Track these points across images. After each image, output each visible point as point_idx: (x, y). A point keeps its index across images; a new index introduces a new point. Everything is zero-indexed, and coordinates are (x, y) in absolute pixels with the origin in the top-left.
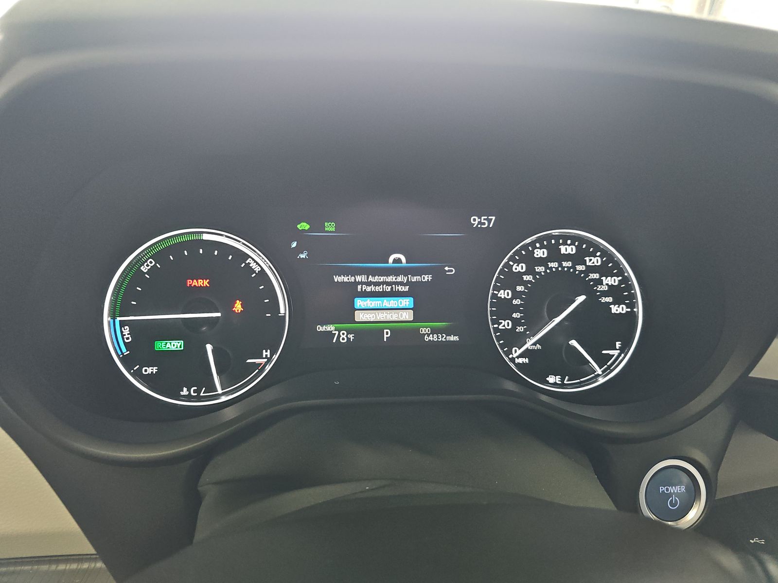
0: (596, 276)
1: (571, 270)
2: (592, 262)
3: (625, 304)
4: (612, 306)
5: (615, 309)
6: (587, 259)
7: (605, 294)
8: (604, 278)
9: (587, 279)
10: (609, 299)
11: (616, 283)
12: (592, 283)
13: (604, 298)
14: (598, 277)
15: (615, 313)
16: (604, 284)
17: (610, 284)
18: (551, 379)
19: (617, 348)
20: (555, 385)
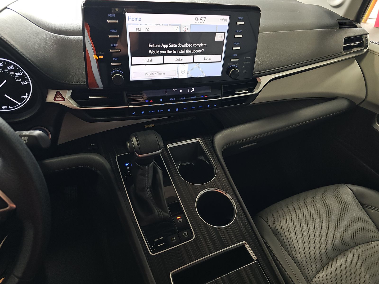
0: (13, 73)
1: (3, 72)
2: (10, 68)
3: (26, 81)
4: (21, 82)
5: (23, 83)
6: (8, 67)
7: (17, 78)
8: (16, 73)
9: (10, 74)
10: (20, 80)
11: (22, 75)
12: (12, 75)
13: (18, 80)
14: (14, 73)
15: (23, 85)
16: (17, 75)
17: (19, 75)
18: (4, 107)
19: (27, 95)
20: (5, 109)
